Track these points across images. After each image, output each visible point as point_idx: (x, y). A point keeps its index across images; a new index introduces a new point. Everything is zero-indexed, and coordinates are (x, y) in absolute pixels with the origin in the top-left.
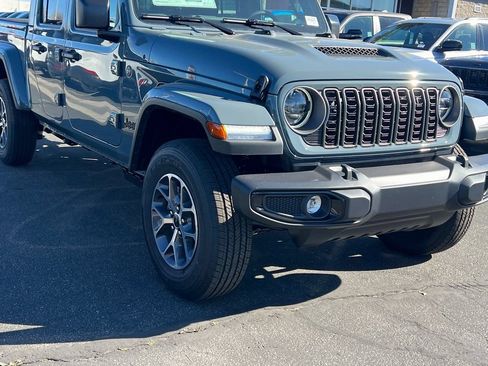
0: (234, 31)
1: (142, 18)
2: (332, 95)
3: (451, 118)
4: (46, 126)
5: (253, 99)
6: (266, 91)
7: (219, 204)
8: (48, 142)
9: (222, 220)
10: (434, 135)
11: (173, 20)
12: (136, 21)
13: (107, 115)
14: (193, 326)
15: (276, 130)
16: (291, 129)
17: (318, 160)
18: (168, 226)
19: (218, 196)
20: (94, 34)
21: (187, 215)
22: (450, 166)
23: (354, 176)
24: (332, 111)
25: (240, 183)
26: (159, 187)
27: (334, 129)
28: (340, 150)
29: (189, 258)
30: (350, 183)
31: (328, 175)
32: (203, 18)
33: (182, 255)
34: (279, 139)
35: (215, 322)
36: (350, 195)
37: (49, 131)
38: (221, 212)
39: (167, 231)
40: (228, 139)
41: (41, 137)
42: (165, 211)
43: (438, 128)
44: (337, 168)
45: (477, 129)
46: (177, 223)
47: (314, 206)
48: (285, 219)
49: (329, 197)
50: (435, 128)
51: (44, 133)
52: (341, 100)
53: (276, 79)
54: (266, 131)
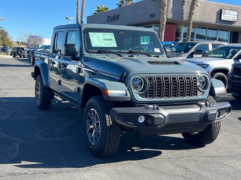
0: (123, 55)
1: (87, 52)
2: (150, 79)
3: (205, 88)
4: (56, 94)
5: (120, 81)
6: (125, 78)
7: (107, 119)
8: (58, 100)
9: (108, 125)
10: (196, 94)
11: (99, 52)
12: (85, 53)
13: (75, 87)
14: (97, 165)
15: (128, 92)
16: (135, 91)
17: (145, 103)
18: (92, 128)
19: (107, 116)
20: (70, 57)
21: (97, 124)
22: (201, 106)
23: (158, 109)
24: (151, 85)
25: (113, 110)
26: (89, 114)
27: (152, 92)
28: (155, 99)
29: (98, 140)
30: (156, 111)
31: (147, 108)
32: (112, 50)
33: (96, 140)
34: (129, 95)
35: (106, 164)
36: (155, 116)
37: (57, 96)
38: (108, 122)
39: (91, 130)
40: (109, 95)
41: (54, 98)
42: (91, 123)
43: (198, 92)
44: (151, 106)
45: (216, 92)
46: (94, 127)
47: (142, 120)
48: (130, 124)
49: (147, 116)
50: (197, 91)
51: (55, 97)
52: (154, 81)
53: (128, 74)
54: (124, 92)
